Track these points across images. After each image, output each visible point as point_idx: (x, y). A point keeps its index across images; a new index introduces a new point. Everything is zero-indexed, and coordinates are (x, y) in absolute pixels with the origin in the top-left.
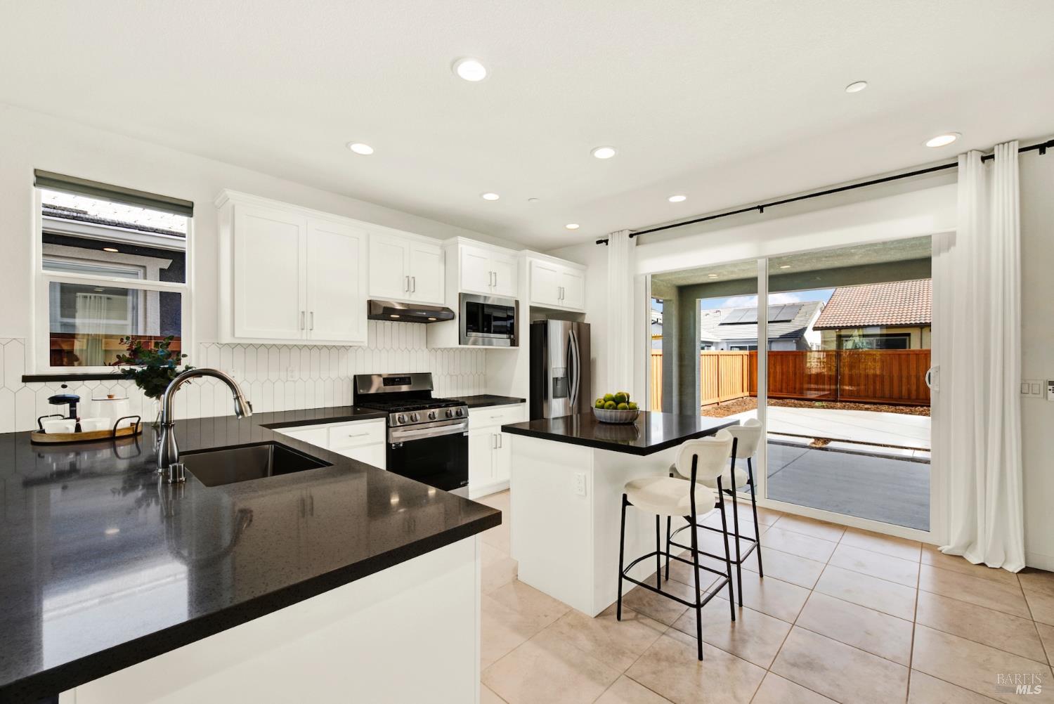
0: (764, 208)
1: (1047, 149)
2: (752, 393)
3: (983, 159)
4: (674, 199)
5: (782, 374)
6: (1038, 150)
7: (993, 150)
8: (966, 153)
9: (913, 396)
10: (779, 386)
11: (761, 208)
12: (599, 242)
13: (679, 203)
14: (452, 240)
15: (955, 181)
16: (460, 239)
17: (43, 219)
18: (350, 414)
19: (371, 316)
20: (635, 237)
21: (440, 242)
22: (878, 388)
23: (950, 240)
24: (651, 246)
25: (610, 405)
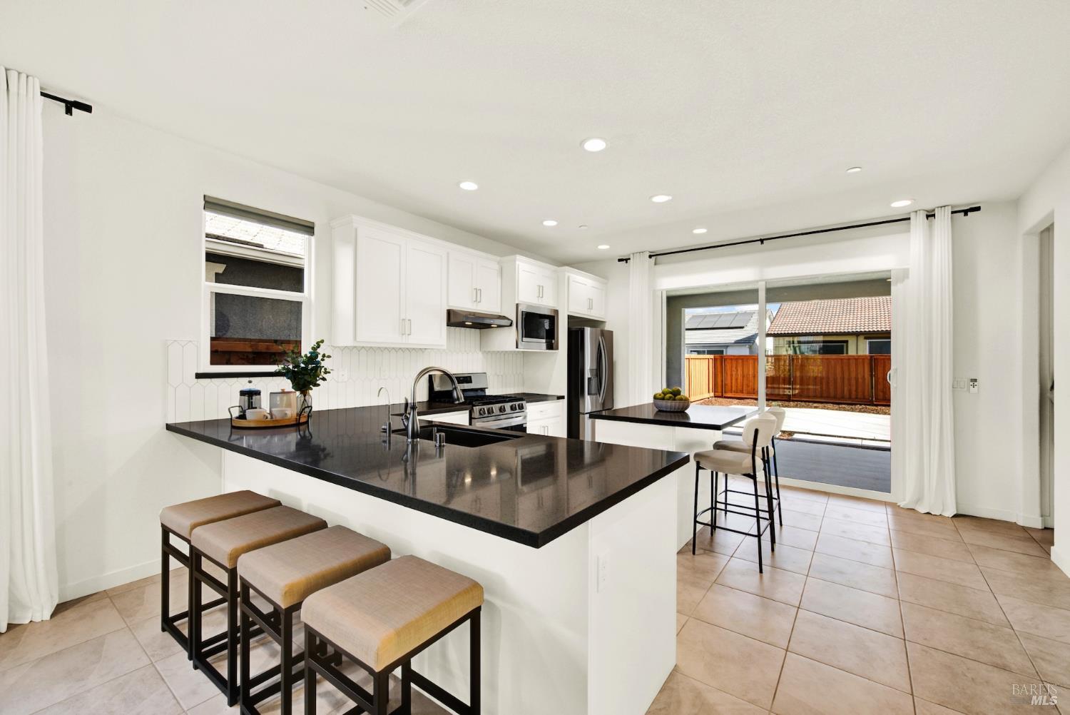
0: (764, 241)
1: (969, 213)
2: (716, 394)
3: (928, 216)
4: (697, 231)
5: (743, 377)
6: (963, 213)
7: (934, 210)
8: (916, 212)
9: (853, 396)
10: (740, 388)
11: (762, 241)
12: (620, 260)
13: (701, 234)
14: (511, 257)
15: (908, 231)
16: (518, 257)
17: (207, 241)
18: (425, 409)
19: (449, 324)
20: (653, 258)
21: (498, 258)
22: (824, 389)
23: (905, 274)
24: (666, 266)
25: (670, 397)
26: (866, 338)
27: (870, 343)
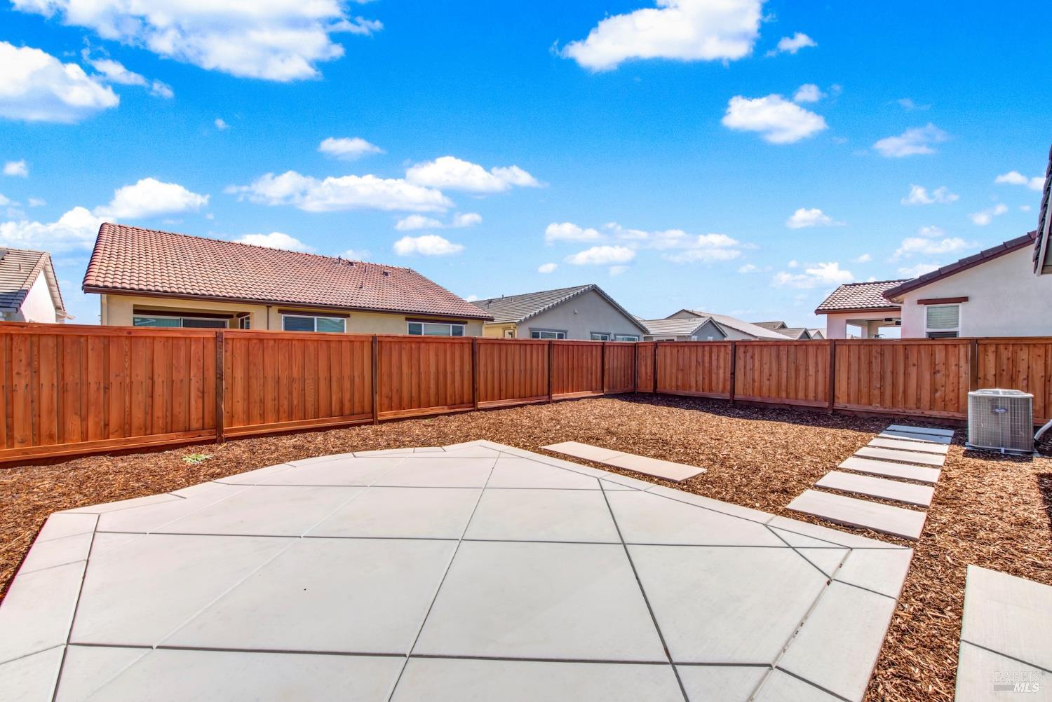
26: (280, 311)
27: (286, 319)
